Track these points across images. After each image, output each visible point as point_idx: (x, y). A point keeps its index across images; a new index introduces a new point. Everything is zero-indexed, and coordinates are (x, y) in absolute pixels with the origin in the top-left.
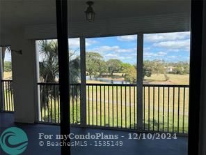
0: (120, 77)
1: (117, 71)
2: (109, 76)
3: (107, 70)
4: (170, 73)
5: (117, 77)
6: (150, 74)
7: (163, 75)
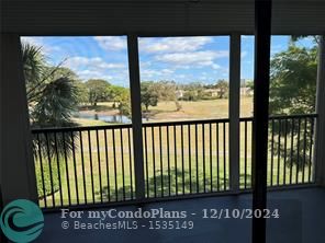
0: (110, 109)
1: (104, 99)
2: (90, 108)
3: (87, 98)
4: (180, 99)
5: (105, 108)
6: (156, 102)
7: (173, 103)
